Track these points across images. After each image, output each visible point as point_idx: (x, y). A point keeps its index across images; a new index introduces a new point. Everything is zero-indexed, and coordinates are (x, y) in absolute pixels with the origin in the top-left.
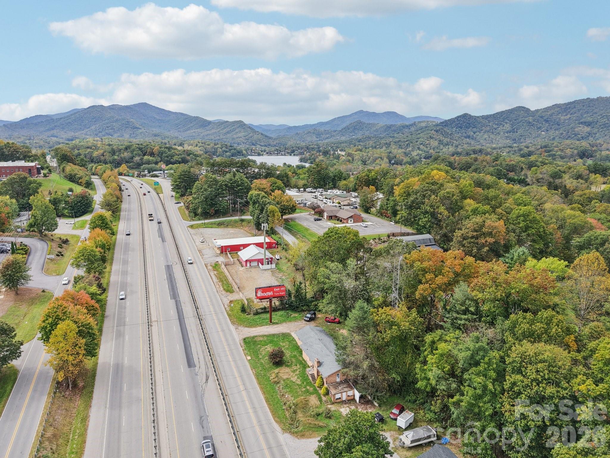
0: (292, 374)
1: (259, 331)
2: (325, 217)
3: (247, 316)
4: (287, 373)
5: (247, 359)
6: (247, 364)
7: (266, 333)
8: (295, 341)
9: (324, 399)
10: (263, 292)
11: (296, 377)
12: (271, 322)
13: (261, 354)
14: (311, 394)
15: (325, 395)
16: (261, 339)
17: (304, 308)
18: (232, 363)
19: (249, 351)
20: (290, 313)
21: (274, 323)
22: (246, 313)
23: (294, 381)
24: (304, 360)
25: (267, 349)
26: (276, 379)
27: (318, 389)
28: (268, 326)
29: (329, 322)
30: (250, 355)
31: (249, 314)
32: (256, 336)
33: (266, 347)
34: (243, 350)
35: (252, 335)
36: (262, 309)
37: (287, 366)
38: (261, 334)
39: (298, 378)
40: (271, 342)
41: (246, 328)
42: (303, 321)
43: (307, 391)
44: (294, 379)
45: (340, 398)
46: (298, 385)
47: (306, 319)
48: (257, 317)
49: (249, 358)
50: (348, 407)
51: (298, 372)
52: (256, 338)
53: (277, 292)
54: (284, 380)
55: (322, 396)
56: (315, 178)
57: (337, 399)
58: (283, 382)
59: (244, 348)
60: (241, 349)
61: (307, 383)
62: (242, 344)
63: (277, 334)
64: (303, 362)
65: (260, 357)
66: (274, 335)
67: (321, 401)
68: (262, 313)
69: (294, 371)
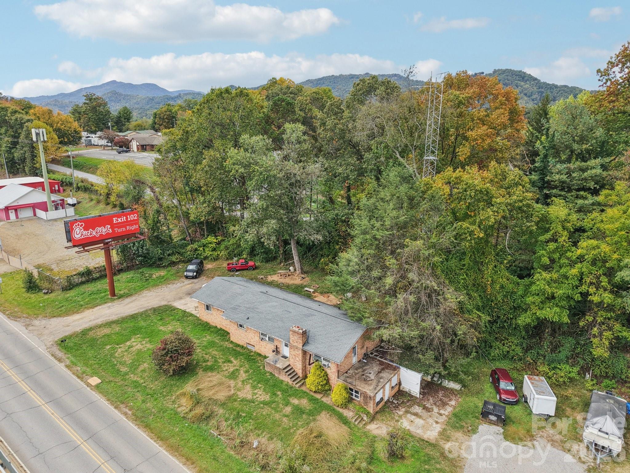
0: (232, 383)
1: (93, 318)
2: (135, 149)
3: (46, 297)
4: (220, 384)
5: (89, 385)
6: (97, 397)
7: (114, 318)
8: (191, 315)
9: (348, 414)
10: (86, 229)
11: (248, 387)
12: (113, 294)
13: (123, 364)
14: (313, 413)
15: (345, 406)
16: (107, 331)
17: (174, 258)
18: (48, 410)
19: (86, 364)
20: (147, 271)
21: (121, 297)
22: (40, 290)
23: (249, 397)
24: (238, 345)
25: (134, 349)
26: (199, 410)
27: (318, 396)
28: (110, 304)
29: (237, 271)
30: (95, 373)
31: (50, 291)
32: (91, 329)
33: (128, 343)
34: (67, 366)
35: (78, 329)
36: (81, 274)
37: (211, 369)
38: (99, 321)
39: (254, 387)
40: (136, 331)
41: (55, 319)
42: (184, 280)
43: (299, 411)
44: (246, 393)
45: (382, 399)
46: (265, 403)
47: (191, 274)
48: (71, 294)
49: (95, 381)
50: (407, 412)
51: (243, 375)
52: (91, 333)
53: (120, 225)
54: (223, 405)
55: (341, 410)
56: (89, 118)
57: (378, 403)
58: (221, 411)
59: (68, 362)
60: (61, 367)
61: (284, 391)
62: (60, 354)
63: (141, 314)
64: (238, 349)
65: (124, 369)
66: (133, 317)
67: (345, 421)
68: (83, 283)
69: (233, 375)
